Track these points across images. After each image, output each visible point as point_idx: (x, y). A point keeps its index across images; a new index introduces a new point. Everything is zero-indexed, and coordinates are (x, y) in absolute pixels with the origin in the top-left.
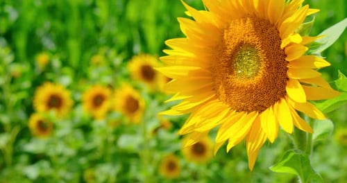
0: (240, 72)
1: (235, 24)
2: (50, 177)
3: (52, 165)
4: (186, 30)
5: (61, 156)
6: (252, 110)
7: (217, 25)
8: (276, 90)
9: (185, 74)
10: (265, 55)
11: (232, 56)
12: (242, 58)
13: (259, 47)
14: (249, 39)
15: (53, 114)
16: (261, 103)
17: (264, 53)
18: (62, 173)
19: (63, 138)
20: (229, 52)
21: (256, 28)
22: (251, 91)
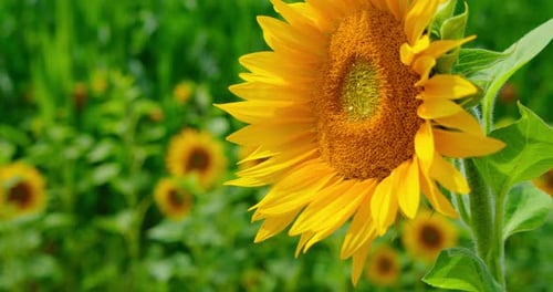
0: (351, 108)
1: (347, 22)
2: (190, 280)
3: (194, 261)
4: (272, 39)
5: (207, 247)
6: (368, 177)
7: (320, 28)
8: (405, 140)
9: (270, 114)
10: (386, 76)
11: (342, 81)
12: (354, 83)
13: (376, 63)
14: (362, 49)
15: (194, 180)
16: (382, 164)
17: (384, 73)
18: (209, 273)
19: (211, 218)
20: (335, 73)
21: (374, 28)
22: (365, 142)
